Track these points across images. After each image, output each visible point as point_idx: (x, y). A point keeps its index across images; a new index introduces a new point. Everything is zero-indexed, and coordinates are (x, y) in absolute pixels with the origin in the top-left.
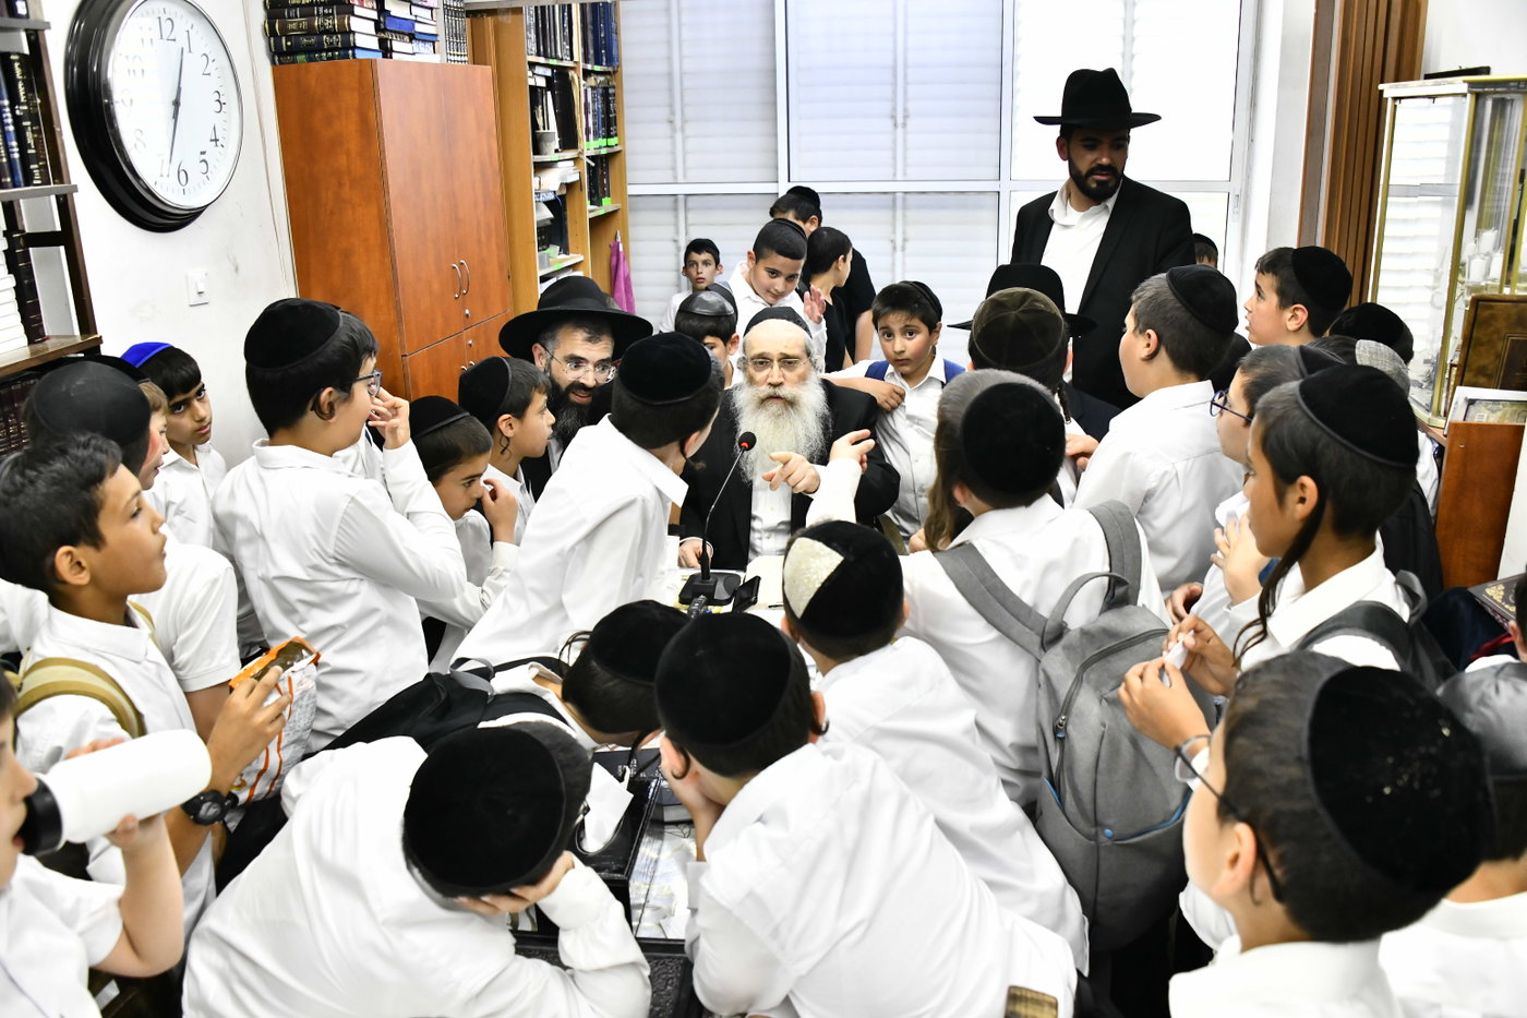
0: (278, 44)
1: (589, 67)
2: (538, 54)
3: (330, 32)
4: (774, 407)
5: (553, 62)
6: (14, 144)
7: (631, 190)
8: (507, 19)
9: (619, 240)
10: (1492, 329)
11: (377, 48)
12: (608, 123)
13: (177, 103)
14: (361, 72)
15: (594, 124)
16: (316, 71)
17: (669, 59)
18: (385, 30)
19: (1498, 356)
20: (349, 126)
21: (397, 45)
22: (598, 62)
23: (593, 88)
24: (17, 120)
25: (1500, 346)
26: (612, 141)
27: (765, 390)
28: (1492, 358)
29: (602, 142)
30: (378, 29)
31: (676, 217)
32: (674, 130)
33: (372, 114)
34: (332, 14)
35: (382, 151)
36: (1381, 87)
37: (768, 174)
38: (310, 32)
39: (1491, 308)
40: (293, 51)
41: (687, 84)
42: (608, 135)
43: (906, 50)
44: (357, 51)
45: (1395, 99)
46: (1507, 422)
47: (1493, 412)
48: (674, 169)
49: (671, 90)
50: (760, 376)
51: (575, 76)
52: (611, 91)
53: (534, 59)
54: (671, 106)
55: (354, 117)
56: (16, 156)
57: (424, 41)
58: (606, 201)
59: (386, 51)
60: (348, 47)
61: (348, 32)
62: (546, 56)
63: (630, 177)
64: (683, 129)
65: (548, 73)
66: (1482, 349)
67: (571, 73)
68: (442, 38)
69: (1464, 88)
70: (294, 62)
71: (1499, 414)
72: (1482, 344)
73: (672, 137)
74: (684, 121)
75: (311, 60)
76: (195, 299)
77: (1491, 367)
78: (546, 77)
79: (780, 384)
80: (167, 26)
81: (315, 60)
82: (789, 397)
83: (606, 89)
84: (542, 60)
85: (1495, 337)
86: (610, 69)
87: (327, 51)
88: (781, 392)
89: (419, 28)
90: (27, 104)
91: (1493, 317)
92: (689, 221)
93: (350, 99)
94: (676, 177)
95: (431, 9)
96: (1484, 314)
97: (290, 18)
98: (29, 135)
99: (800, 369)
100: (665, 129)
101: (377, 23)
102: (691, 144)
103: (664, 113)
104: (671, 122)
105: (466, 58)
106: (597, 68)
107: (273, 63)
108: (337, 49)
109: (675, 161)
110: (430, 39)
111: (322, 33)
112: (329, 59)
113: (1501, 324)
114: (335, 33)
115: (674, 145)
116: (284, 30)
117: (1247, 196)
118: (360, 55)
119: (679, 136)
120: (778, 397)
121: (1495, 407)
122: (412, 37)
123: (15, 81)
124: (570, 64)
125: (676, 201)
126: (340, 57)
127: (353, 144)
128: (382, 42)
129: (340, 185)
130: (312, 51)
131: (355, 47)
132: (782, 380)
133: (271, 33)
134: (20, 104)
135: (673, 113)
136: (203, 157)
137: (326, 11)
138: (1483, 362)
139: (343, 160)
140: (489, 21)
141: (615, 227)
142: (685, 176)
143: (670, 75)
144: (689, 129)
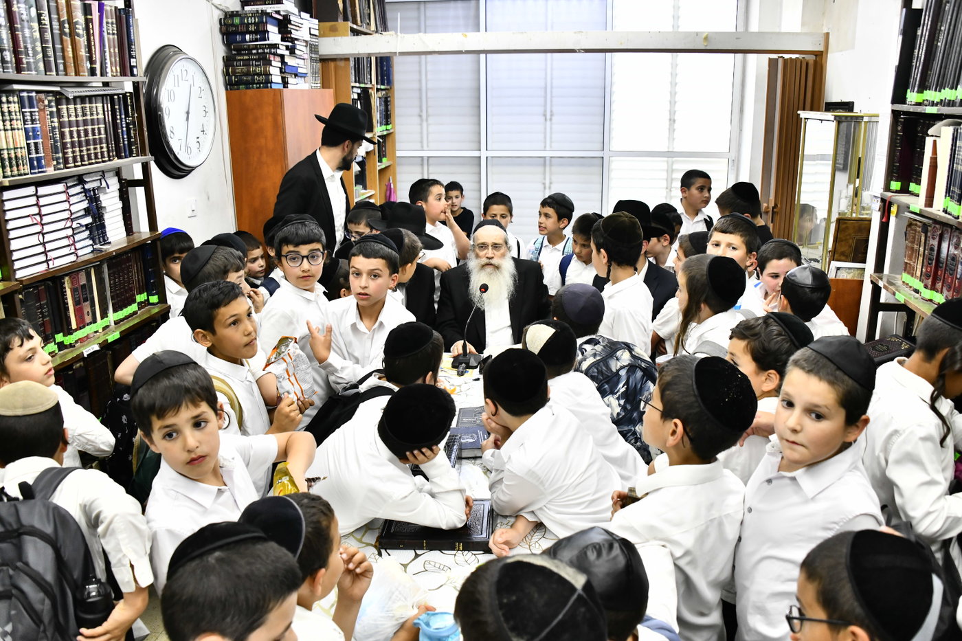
0: (230, 80)
1: (379, 87)
2: (356, 82)
3: (259, 75)
4: (489, 269)
5: (363, 85)
6: (125, 136)
7: (398, 154)
8: (342, 64)
9: (391, 181)
10: (847, 233)
11: (280, 82)
12: (387, 118)
13: (188, 113)
14: (274, 95)
15: (380, 118)
16: (250, 94)
17: (420, 81)
18: (285, 72)
19: (850, 247)
20: (267, 123)
21: (291, 80)
22: (383, 84)
23: (380, 98)
24: (128, 124)
25: (851, 241)
26: (389, 127)
27: (484, 261)
28: (847, 248)
29: (384, 127)
30: (281, 72)
31: (423, 169)
32: (422, 120)
33: (280, 118)
34: (260, 65)
35: (285, 137)
36: (799, 112)
37: (475, 146)
38: (248, 74)
39: (846, 223)
40: (238, 83)
41: (429, 95)
42: (387, 124)
43: (552, 79)
44: (272, 85)
45: (805, 119)
46: (855, 279)
47: (849, 273)
48: (422, 142)
49: (421, 98)
50: (482, 253)
51: (372, 92)
52: (389, 99)
53: (353, 84)
54: (421, 107)
55: (270, 119)
56: (126, 142)
57: (301, 77)
58: (384, 160)
59: (285, 83)
60: (268, 82)
61: (268, 74)
62: (359, 83)
63: (398, 146)
64: (427, 120)
65: (359, 91)
66: (843, 243)
67: (370, 91)
68: (309, 75)
69: (832, 118)
70: (238, 89)
71: (852, 274)
72: (842, 241)
73: (421, 125)
74: (428, 116)
75: (247, 88)
76: (191, 214)
77: (847, 252)
78: (358, 94)
79: (492, 258)
80: (185, 73)
81: (250, 88)
82: (496, 264)
83: (386, 98)
84: (357, 85)
85: (848, 237)
86: (389, 87)
87: (257, 84)
88: (493, 261)
89: (300, 70)
90: (132, 117)
91: (847, 228)
92: (430, 171)
93: (268, 110)
94: (422, 147)
95: (304, 59)
96: (843, 226)
97: (237, 66)
98: (132, 132)
99: (503, 250)
100: (417, 120)
101: (281, 69)
102: (431, 128)
103: (417, 111)
104: (420, 116)
105: (319, 85)
106: (383, 87)
107: (226, 89)
108: (262, 83)
109: (422, 138)
110: (304, 75)
111: (254, 75)
112: (257, 88)
113: (851, 231)
114: (261, 75)
115: (422, 129)
116: (234, 73)
117: (739, 161)
118: (274, 86)
119: (425, 124)
120: (491, 264)
121: (850, 271)
122: (296, 75)
123: (128, 105)
124: (369, 86)
125: (423, 160)
126: (263, 87)
127: (269, 132)
128: (283, 78)
129: (261, 154)
130: (248, 84)
131: (271, 82)
132: (493, 255)
133: (226, 74)
134: (129, 117)
135: (421, 111)
136: (198, 140)
137: (257, 63)
138: (843, 249)
139: (263, 141)
140: (332, 64)
141: (389, 174)
142: (428, 146)
143: (420, 90)
144: (431, 120)
